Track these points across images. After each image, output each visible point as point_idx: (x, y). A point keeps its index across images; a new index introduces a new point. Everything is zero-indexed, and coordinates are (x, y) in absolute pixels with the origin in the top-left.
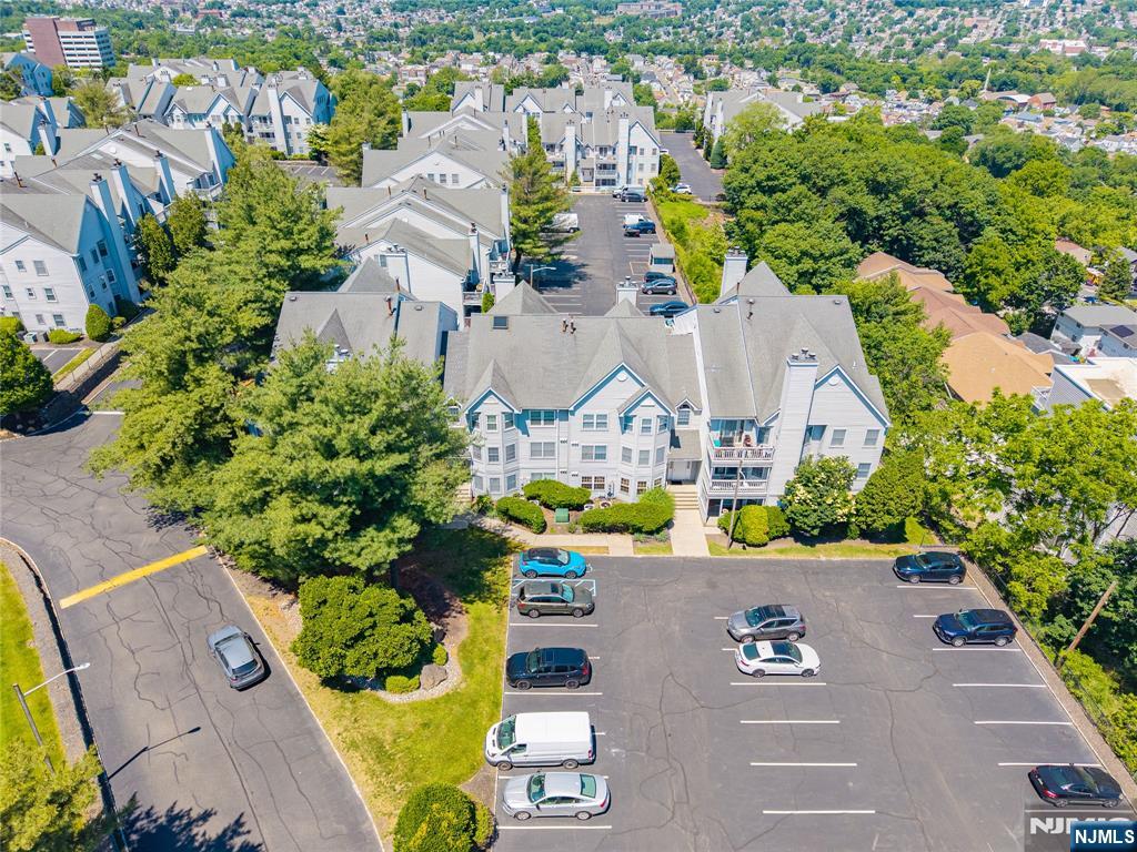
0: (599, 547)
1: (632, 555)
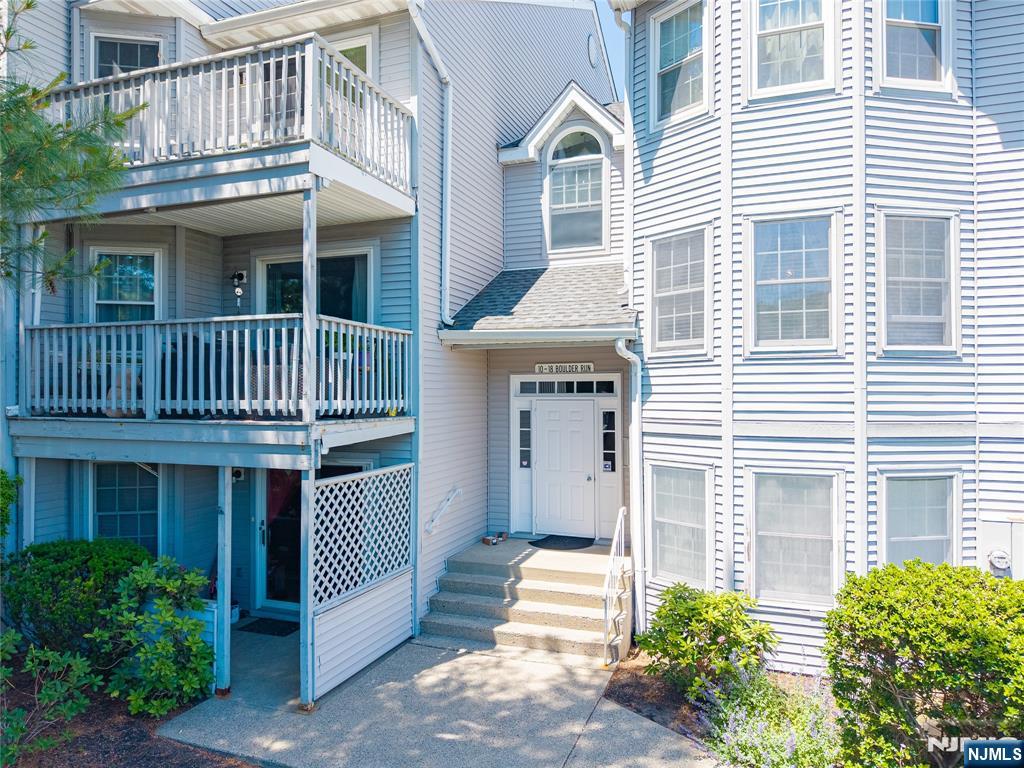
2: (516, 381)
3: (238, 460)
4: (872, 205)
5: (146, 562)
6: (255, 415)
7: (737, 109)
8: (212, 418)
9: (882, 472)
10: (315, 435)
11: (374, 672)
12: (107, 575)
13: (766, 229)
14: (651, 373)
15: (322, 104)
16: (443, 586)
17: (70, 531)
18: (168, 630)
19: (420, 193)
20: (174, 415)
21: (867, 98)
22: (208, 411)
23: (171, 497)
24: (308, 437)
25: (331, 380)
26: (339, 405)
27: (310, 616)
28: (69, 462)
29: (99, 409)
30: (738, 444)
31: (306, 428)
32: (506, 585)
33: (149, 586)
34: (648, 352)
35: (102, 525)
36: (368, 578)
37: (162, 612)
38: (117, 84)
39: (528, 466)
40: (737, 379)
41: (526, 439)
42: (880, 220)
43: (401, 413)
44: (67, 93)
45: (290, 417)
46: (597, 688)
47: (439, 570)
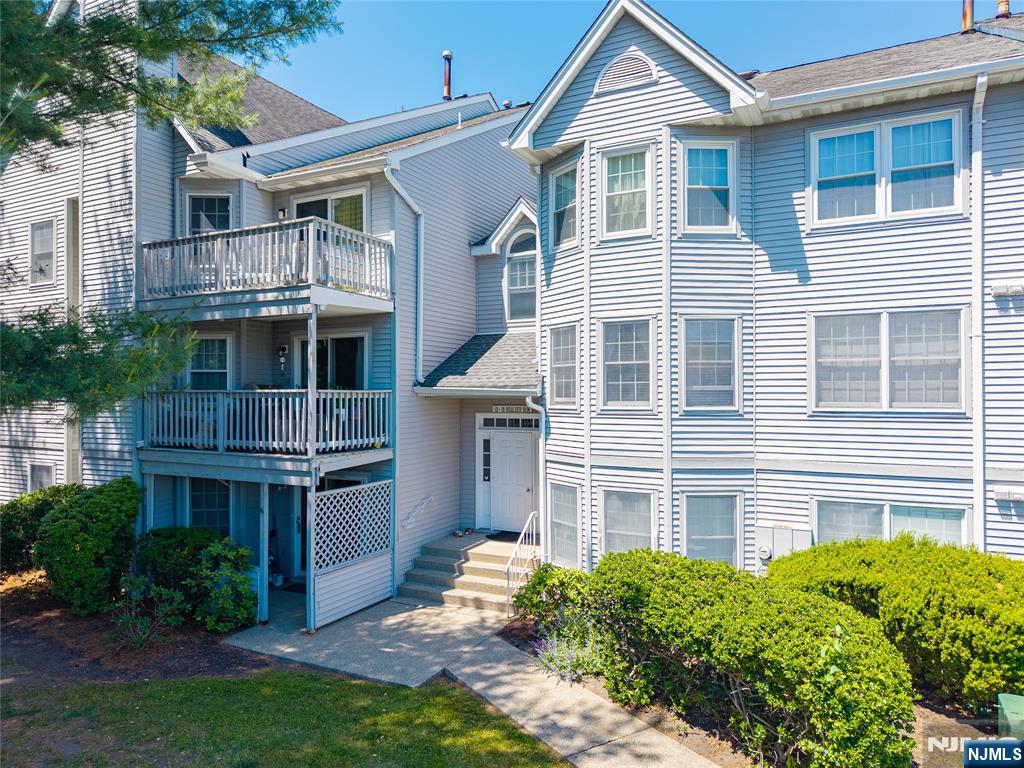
2: (480, 418)
3: (270, 479)
4: (676, 314)
5: (217, 541)
6: (281, 451)
7: (593, 246)
8: (257, 452)
9: (683, 492)
10: (314, 465)
11: (358, 616)
12: (195, 547)
13: (609, 327)
14: (551, 419)
15: (320, 256)
16: (417, 564)
17: (175, 521)
18: (229, 582)
19: (396, 297)
20: (235, 449)
21: (672, 241)
22: (254, 448)
23: (237, 501)
24: (310, 466)
25: (327, 429)
26: (333, 444)
27: (312, 577)
28: (174, 478)
29: (191, 444)
30: (594, 471)
31: (308, 461)
32: (456, 564)
33: (219, 554)
34: (549, 406)
35: (195, 517)
36: (362, 553)
37: (226, 570)
38: (201, 239)
39: (489, 480)
40: (593, 427)
41: (487, 460)
42: (681, 324)
43: (384, 446)
44: (172, 243)
45: (301, 453)
46: (494, 629)
47: (414, 553)
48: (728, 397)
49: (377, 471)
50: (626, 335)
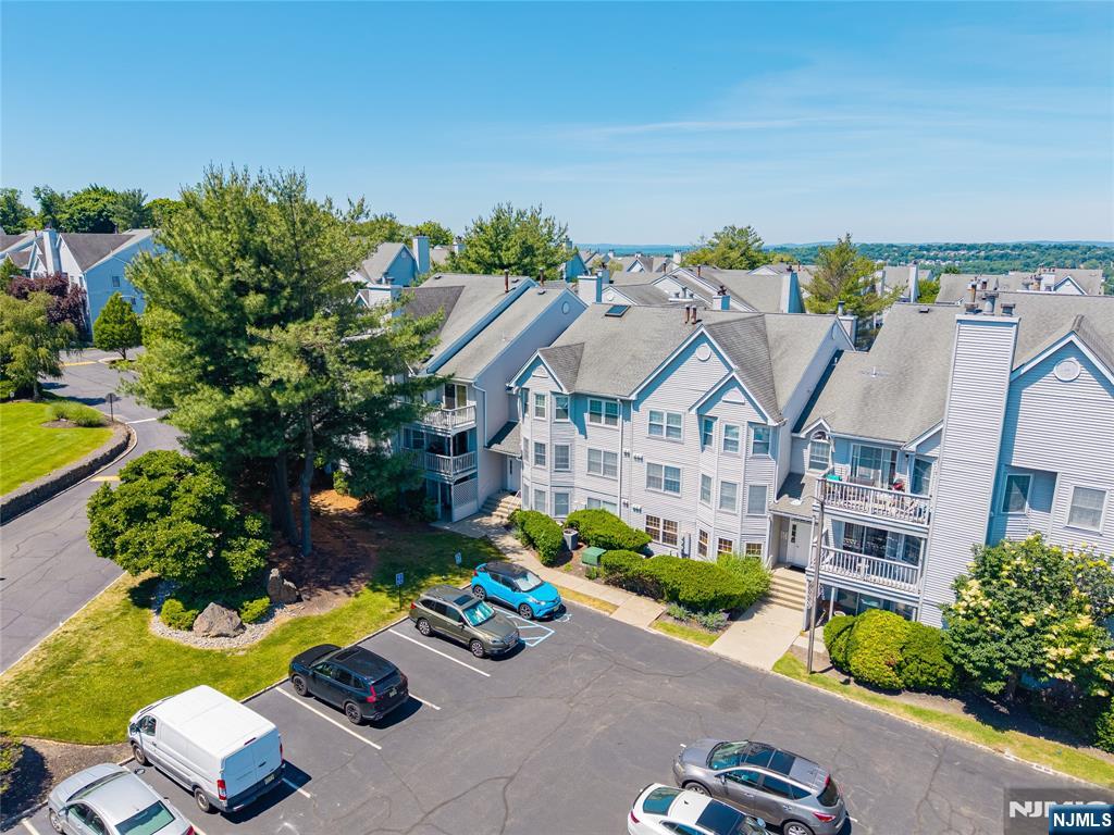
0: (605, 603)
1: (644, 627)
4: (552, 443)
8: (437, 473)
11: (467, 519)
13: (536, 444)
14: (523, 465)
16: (485, 503)
21: (551, 422)
22: (435, 471)
24: (452, 479)
26: (459, 470)
27: (453, 506)
32: (497, 504)
36: (467, 501)
39: (512, 474)
41: (511, 467)
42: (554, 446)
43: (474, 469)
46: (502, 524)
47: (484, 499)
48: (567, 467)
49: (474, 476)
50: (540, 447)
